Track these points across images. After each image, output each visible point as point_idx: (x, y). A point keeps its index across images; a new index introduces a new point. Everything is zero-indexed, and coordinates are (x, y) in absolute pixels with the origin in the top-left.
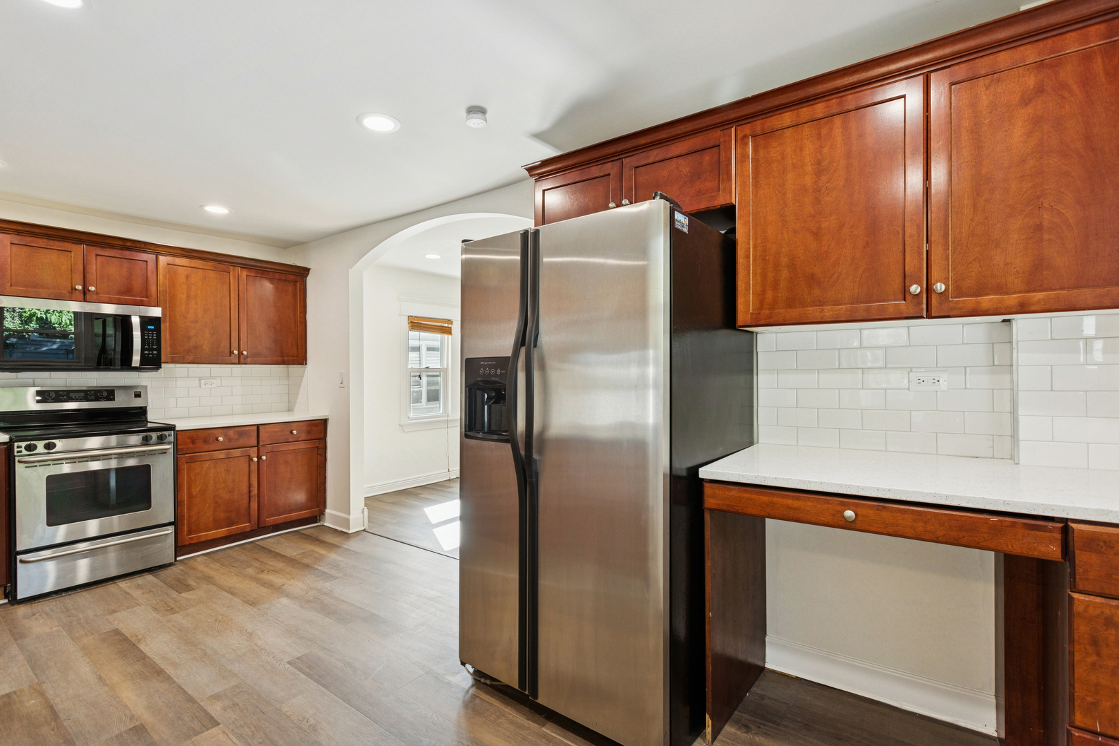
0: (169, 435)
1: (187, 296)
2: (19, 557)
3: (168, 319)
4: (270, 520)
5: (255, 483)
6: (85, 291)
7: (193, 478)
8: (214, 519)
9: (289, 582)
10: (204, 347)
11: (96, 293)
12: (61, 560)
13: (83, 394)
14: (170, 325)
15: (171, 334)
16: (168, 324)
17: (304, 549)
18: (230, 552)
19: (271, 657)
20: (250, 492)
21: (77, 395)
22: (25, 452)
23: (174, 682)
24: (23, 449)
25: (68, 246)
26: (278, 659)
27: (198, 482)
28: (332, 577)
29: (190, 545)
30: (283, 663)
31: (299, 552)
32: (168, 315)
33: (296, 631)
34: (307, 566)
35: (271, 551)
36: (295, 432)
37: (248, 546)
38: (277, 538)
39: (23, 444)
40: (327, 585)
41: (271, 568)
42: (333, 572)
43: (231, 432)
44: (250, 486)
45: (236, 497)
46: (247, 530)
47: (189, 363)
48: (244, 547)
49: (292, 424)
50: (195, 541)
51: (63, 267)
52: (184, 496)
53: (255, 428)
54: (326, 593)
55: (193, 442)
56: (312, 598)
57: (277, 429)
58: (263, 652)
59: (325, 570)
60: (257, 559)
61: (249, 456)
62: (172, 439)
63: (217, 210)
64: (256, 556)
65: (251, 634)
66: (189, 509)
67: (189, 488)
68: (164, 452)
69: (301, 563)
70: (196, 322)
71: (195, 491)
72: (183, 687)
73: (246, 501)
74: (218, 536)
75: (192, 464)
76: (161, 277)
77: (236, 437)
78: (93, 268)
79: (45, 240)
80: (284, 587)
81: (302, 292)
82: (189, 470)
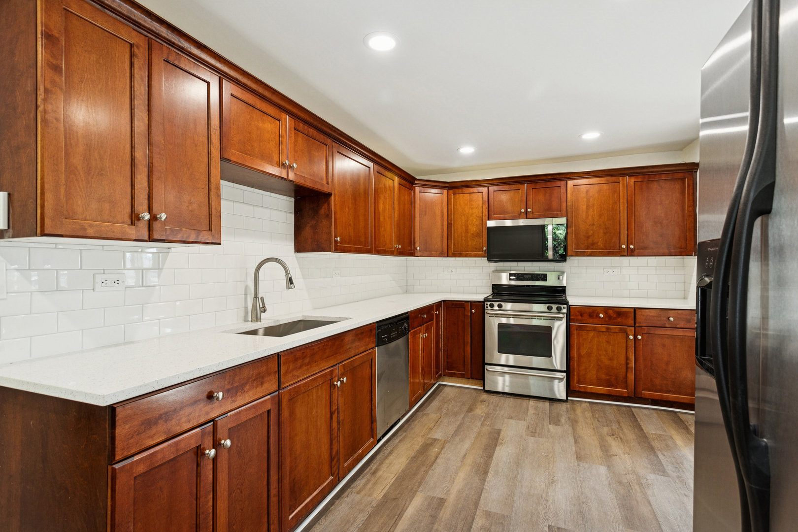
0: (564, 308)
1: (587, 206)
2: (487, 367)
3: (574, 225)
4: (646, 393)
5: (632, 358)
6: (526, 212)
7: (581, 342)
8: (597, 377)
9: (622, 455)
10: (599, 244)
11: (532, 212)
12: (511, 375)
13: (530, 276)
14: (575, 229)
15: (575, 235)
16: (573, 228)
17: (665, 431)
18: (608, 407)
19: (544, 511)
20: (627, 364)
21: (528, 276)
22: (489, 308)
23: (483, 485)
24: (488, 306)
25: (518, 186)
26: (547, 517)
27: (585, 346)
28: (664, 473)
29: (579, 392)
30: (545, 524)
31: (658, 432)
32: (574, 222)
33: (583, 503)
34: (652, 449)
35: (637, 421)
36: (672, 319)
37: (624, 408)
38: (652, 411)
39: (489, 303)
40: (652, 477)
41: (622, 436)
42: (669, 468)
43: (611, 312)
44: (627, 358)
45: (615, 365)
46: (625, 395)
47: (588, 256)
48: (621, 408)
49: (670, 311)
50: (583, 390)
51: (516, 200)
52: (575, 353)
53: (633, 310)
54: (642, 484)
55: (582, 315)
56: (626, 481)
57: (653, 313)
58: (545, 502)
59: (664, 461)
60: (619, 423)
61: (627, 333)
62: (565, 311)
63: (591, 136)
64: (621, 419)
65: (553, 482)
66: (579, 365)
67: (579, 349)
68: (560, 319)
69: (649, 443)
70: (593, 224)
71: (584, 352)
72: (484, 491)
73: (624, 370)
74: (600, 392)
75: (581, 331)
76: (569, 195)
77: (615, 316)
78: (531, 197)
79: (508, 186)
80: (614, 457)
81: (691, 187)
82: (579, 335)
